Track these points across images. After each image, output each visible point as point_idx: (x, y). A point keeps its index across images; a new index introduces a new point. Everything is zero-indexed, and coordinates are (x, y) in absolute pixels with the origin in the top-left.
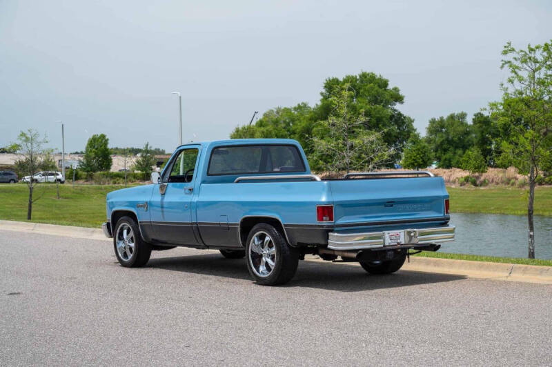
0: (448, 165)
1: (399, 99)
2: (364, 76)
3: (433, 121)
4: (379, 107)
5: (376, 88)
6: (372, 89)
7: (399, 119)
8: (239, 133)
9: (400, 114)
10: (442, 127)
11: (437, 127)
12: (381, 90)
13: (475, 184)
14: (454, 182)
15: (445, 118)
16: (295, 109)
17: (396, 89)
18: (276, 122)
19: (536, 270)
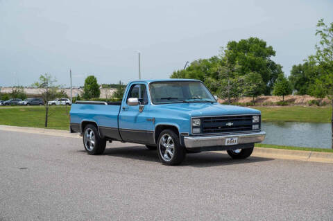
0: (303, 93)
1: (273, 53)
2: (251, 39)
3: (294, 67)
4: (260, 58)
5: (259, 47)
6: (256, 47)
7: (273, 66)
8: (175, 75)
9: (273, 63)
10: (300, 70)
11: (297, 70)
12: (261, 48)
13: (318, 105)
14: (305, 103)
15: (302, 64)
16: (210, 60)
17: (270, 47)
18: (198, 68)
19: (323, 155)
